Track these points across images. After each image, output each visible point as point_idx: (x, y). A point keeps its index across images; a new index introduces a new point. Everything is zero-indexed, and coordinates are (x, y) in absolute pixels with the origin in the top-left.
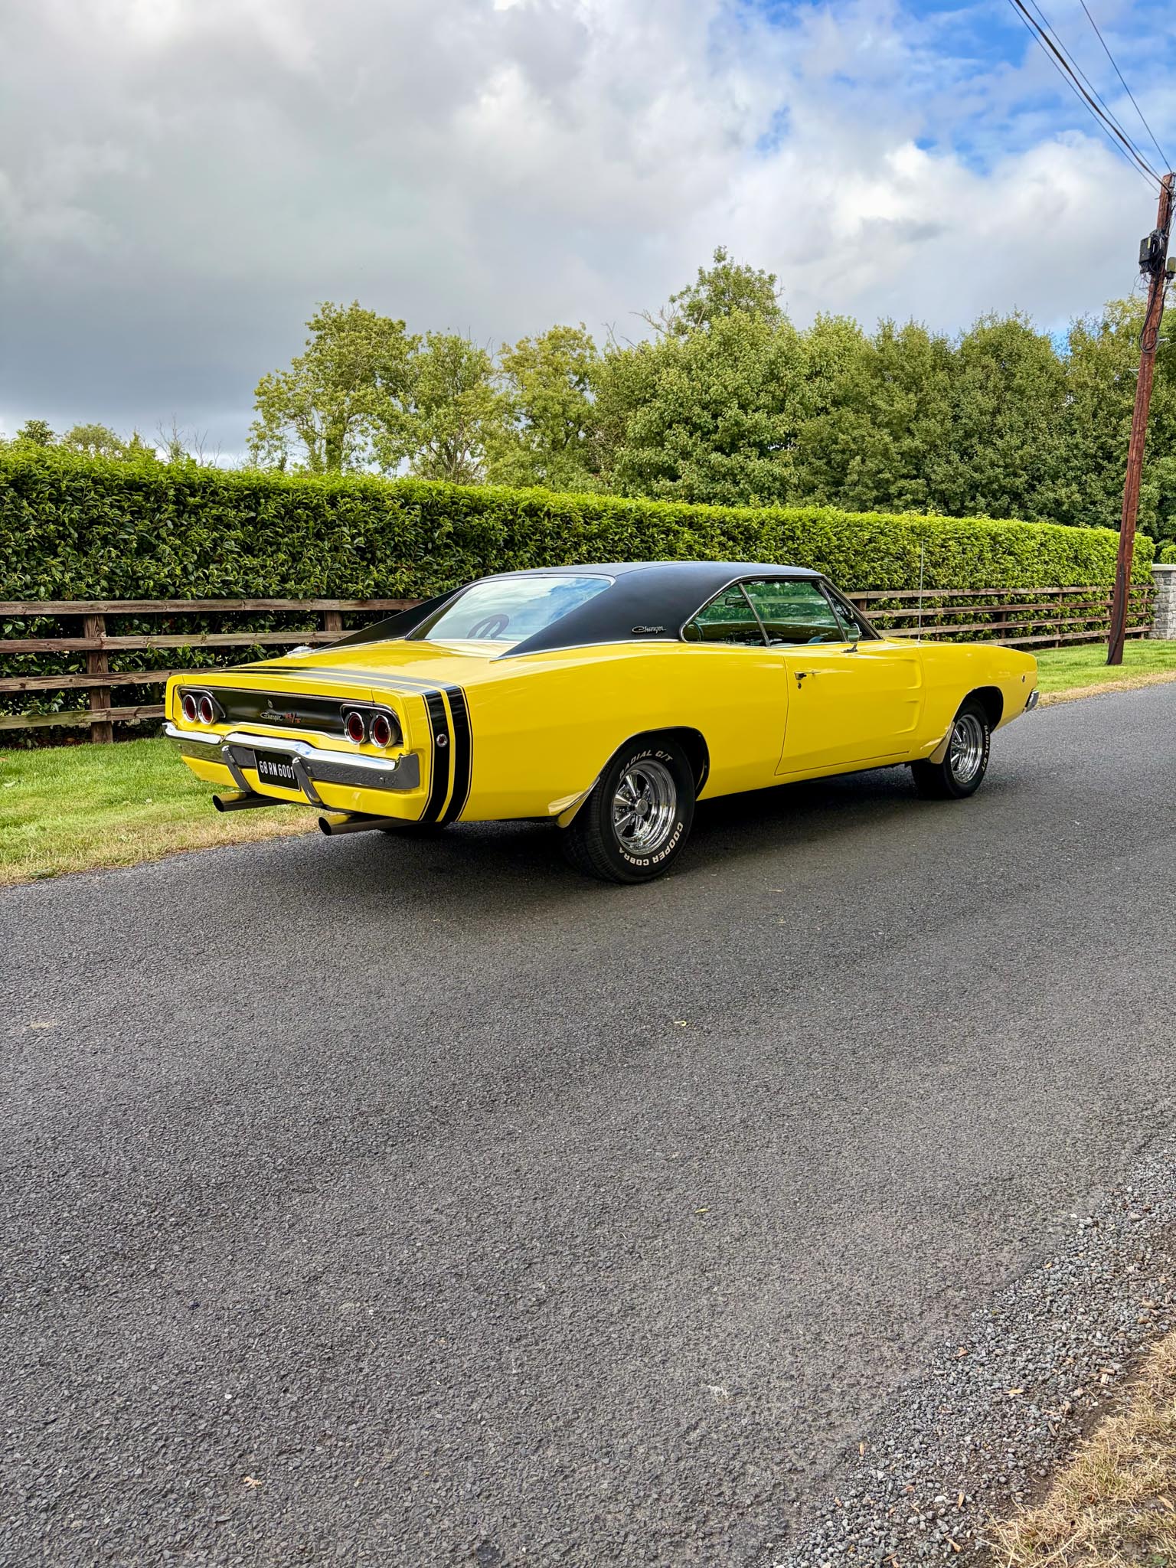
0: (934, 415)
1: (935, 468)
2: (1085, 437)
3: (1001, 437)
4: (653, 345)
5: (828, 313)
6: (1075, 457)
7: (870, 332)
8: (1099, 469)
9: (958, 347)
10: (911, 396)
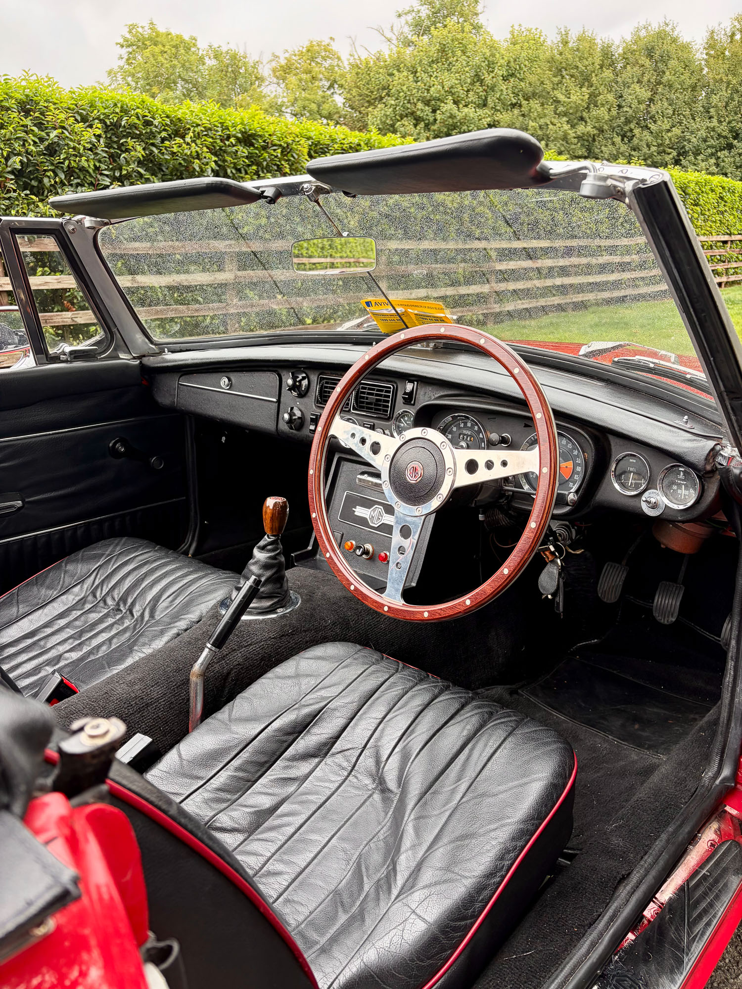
0: (603, 105)
1: (603, 148)
2: (720, 122)
3: (655, 122)
4: (386, 53)
5: (520, 25)
6: (712, 138)
7: (551, 38)
8: (730, 147)
9: (620, 51)
10: (584, 89)
